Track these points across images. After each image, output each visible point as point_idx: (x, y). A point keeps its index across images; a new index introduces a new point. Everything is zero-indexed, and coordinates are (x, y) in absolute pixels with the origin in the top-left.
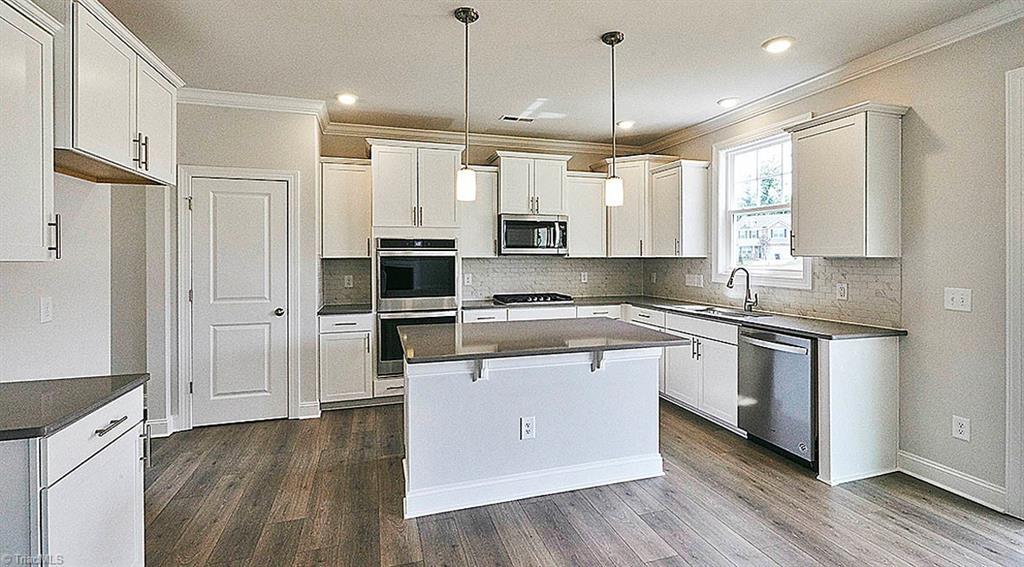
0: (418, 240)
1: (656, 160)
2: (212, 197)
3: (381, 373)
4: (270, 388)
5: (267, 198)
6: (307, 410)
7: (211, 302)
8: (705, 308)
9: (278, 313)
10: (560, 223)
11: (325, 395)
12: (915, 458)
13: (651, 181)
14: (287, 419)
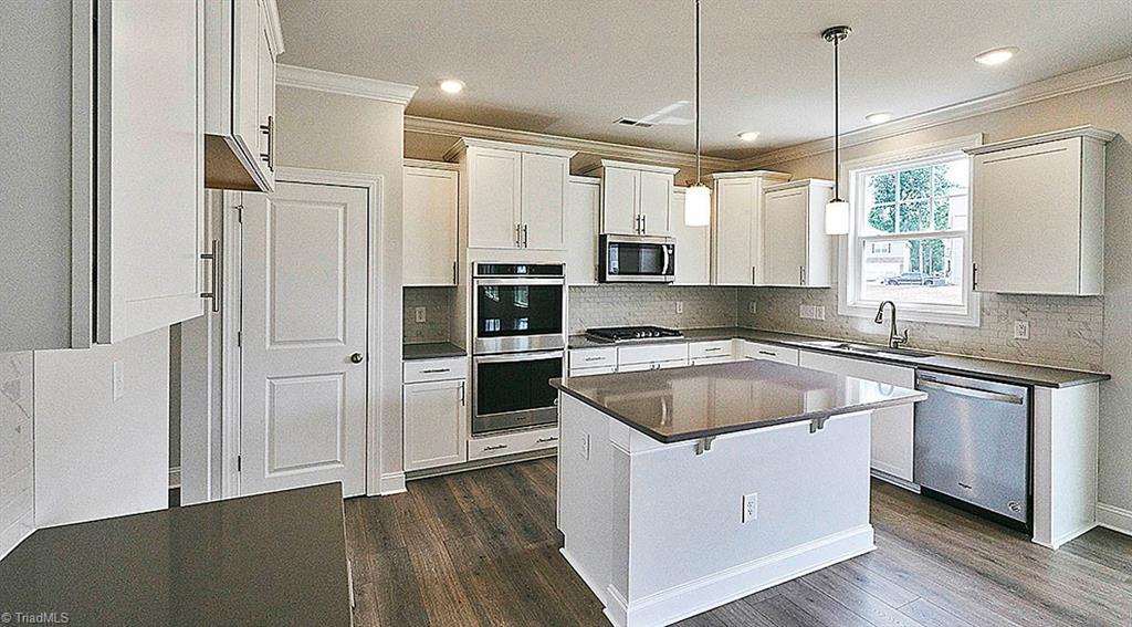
0: (522, 266)
1: (770, 178)
2: (269, 205)
3: (477, 430)
4: (342, 458)
5: (341, 210)
6: (391, 484)
7: (268, 346)
8: (839, 344)
9: (355, 359)
10: (668, 246)
11: (409, 461)
12: (1116, 510)
13: (763, 201)
14: (365, 496)
